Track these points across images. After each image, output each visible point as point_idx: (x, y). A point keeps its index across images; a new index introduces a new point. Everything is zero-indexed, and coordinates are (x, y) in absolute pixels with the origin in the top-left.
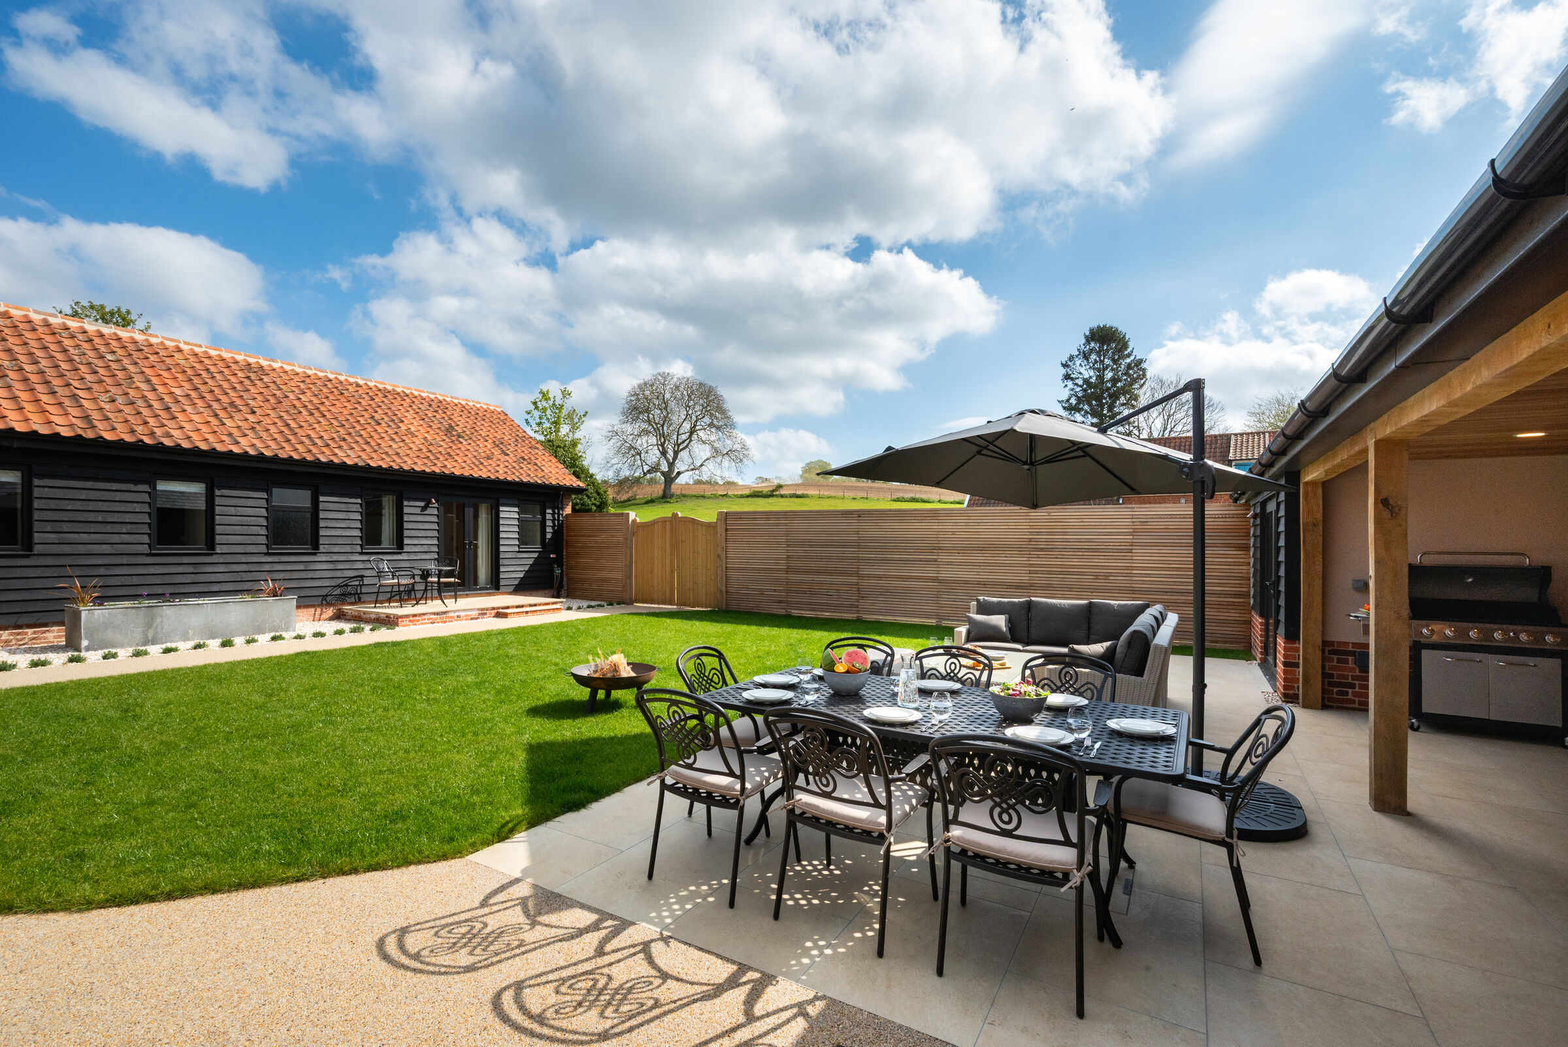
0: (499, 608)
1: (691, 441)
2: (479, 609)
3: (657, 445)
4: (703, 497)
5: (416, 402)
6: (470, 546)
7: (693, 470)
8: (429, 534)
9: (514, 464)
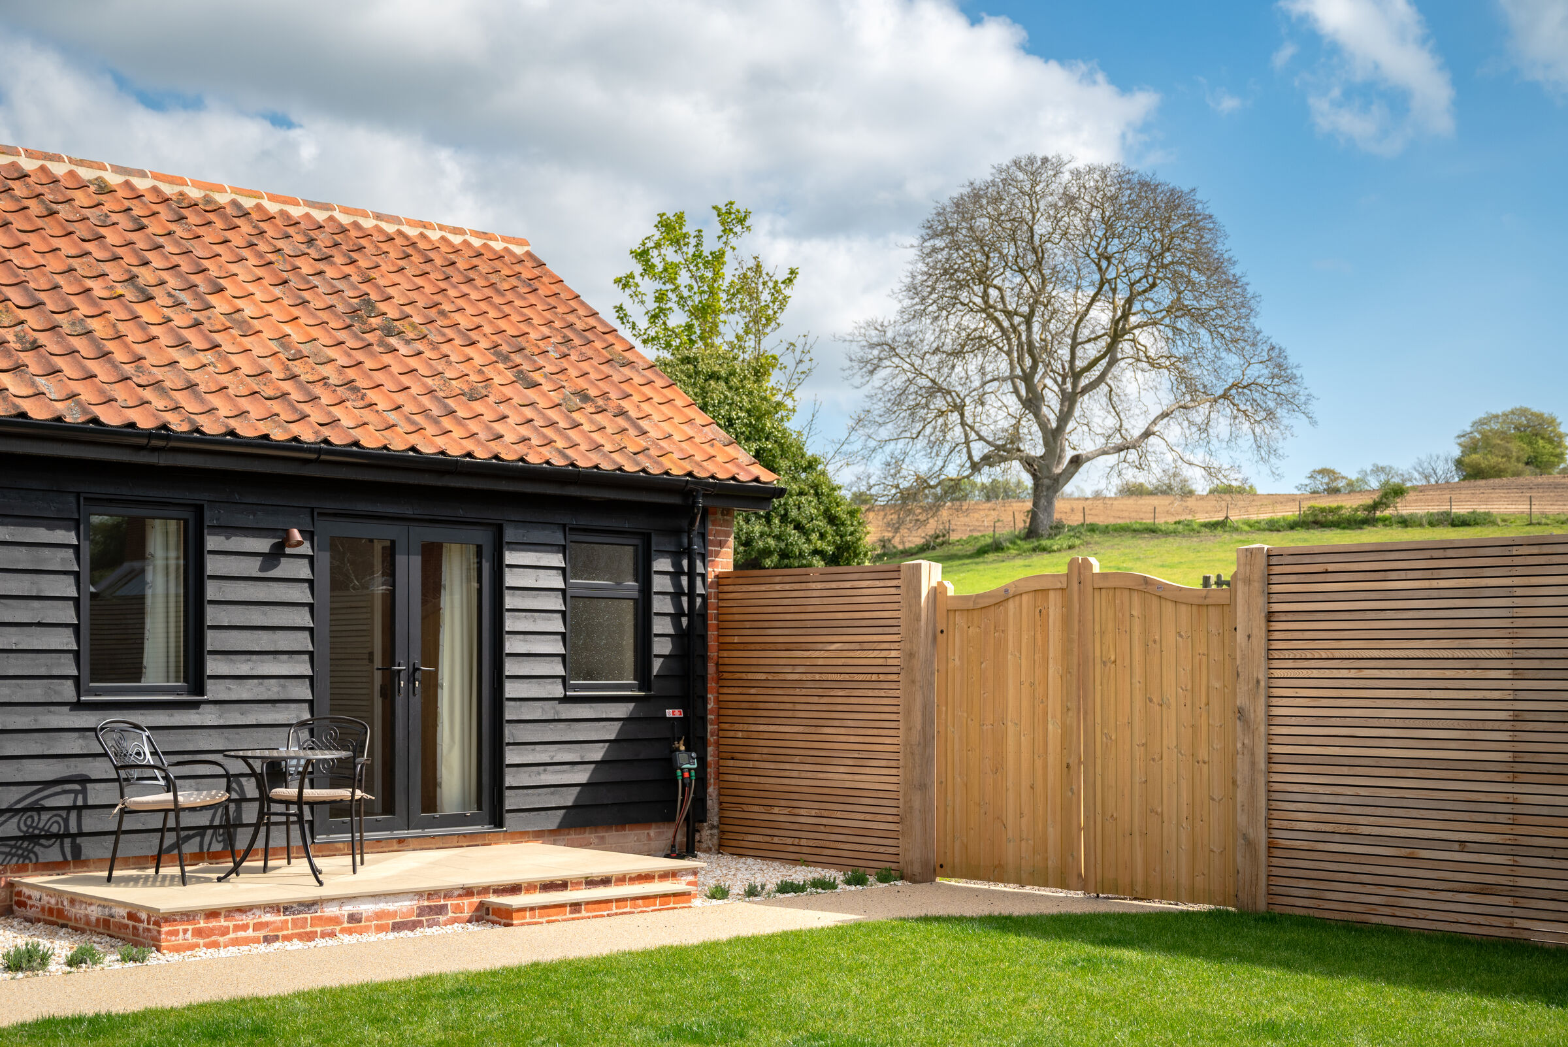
0: (485, 890)
1: (1113, 362)
2: (419, 894)
3: (1012, 378)
4: (1152, 531)
5: (271, 232)
6: (411, 679)
7: (1119, 449)
8: (284, 641)
9: (553, 415)
